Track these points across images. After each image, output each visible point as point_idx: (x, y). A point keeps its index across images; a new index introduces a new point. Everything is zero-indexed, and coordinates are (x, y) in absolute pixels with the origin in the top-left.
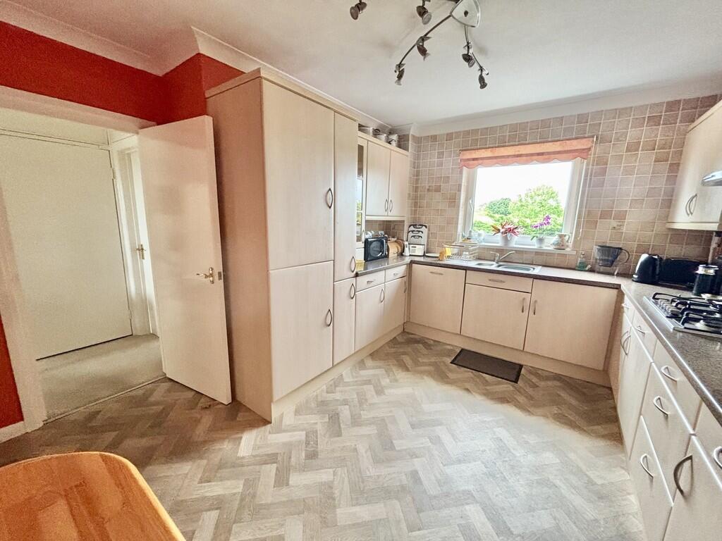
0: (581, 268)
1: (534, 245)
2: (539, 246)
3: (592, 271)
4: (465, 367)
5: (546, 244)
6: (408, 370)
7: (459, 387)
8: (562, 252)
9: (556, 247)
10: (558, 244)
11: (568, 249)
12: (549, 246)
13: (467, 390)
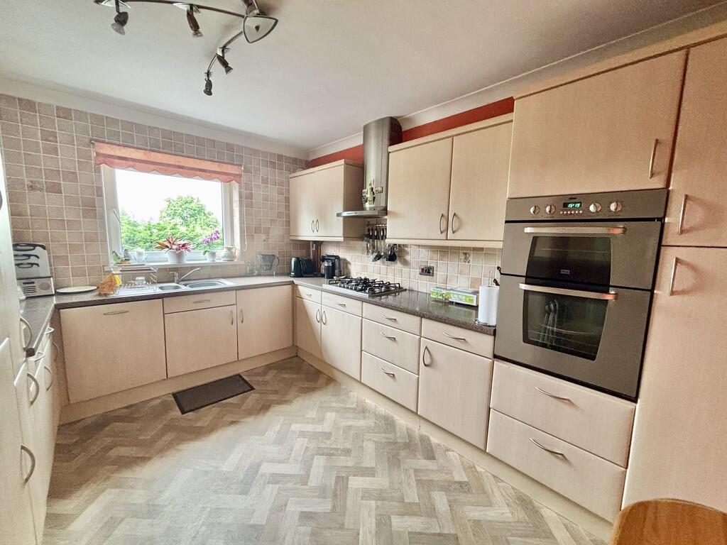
0: (250, 275)
1: (207, 260)
2: (212, 259)
3: (259, 275)
4: (202, 407)
5: (217, 257)
6: (149, 459)
7: (223, 426)
8: (232, 263)
9: (226, 259)
10: (229, 256)
11: (236, 260)
12: (220, 259)
13: (233, 423)
